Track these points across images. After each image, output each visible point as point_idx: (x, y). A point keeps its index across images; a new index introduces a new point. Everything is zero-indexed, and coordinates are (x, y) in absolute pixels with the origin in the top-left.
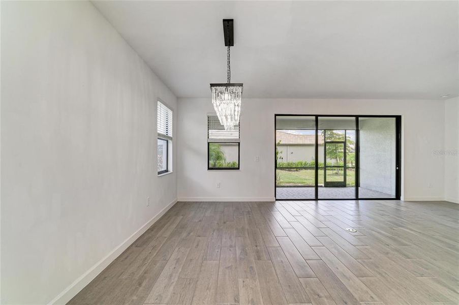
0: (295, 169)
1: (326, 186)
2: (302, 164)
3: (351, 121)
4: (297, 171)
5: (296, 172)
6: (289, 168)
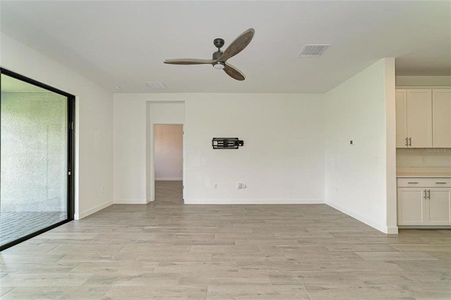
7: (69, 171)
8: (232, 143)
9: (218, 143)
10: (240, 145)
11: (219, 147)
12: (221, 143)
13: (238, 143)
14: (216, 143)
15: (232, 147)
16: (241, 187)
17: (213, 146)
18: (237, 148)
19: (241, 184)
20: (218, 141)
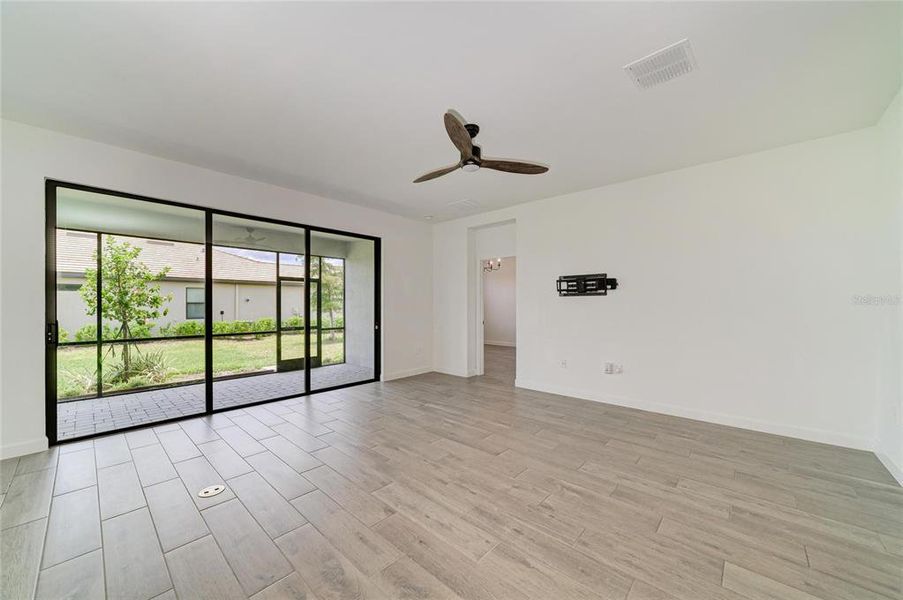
0: (253, 336)
1: (280, 370)
2: (269, 324)
3: (297, 235)
4: (257, 339)
5: (255, 342)
6: (238, 335)
7: (375, 324)
8: (593, 285)
9: (568, 286)
10: (609, 287)
11: (569, 293)
12: (572, 286)
13: (603, 284)
14: (564, 286)
15: (593, 292)
16: (610, 370)
17: (560, 290)
18: (605, 294)
19: (612, 366)
20: (568, 282)
